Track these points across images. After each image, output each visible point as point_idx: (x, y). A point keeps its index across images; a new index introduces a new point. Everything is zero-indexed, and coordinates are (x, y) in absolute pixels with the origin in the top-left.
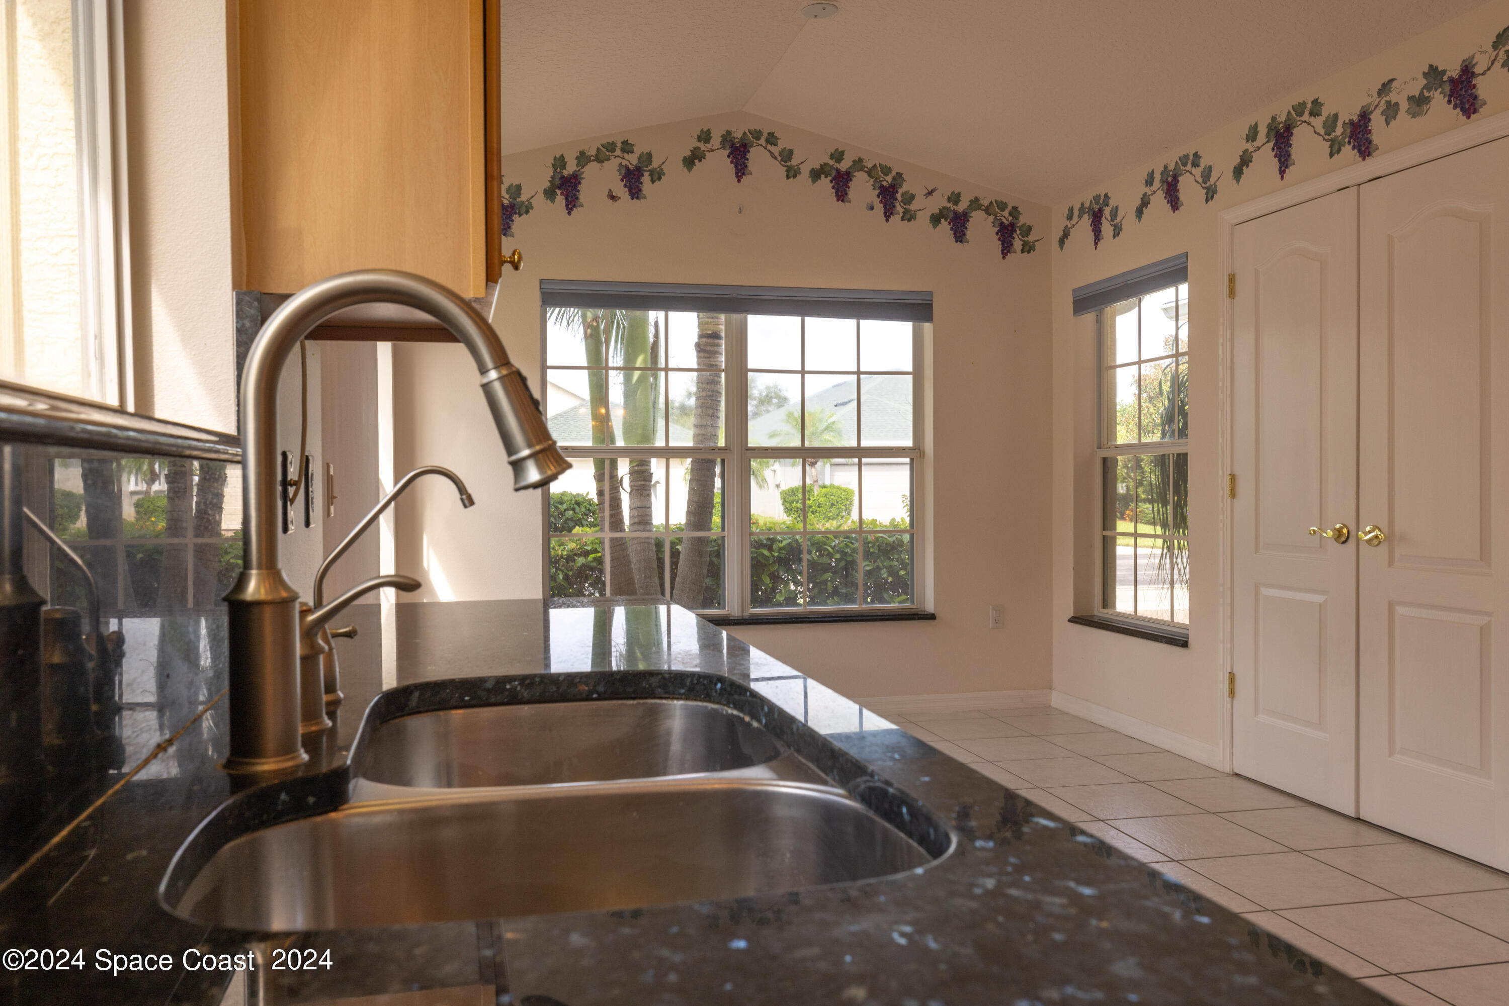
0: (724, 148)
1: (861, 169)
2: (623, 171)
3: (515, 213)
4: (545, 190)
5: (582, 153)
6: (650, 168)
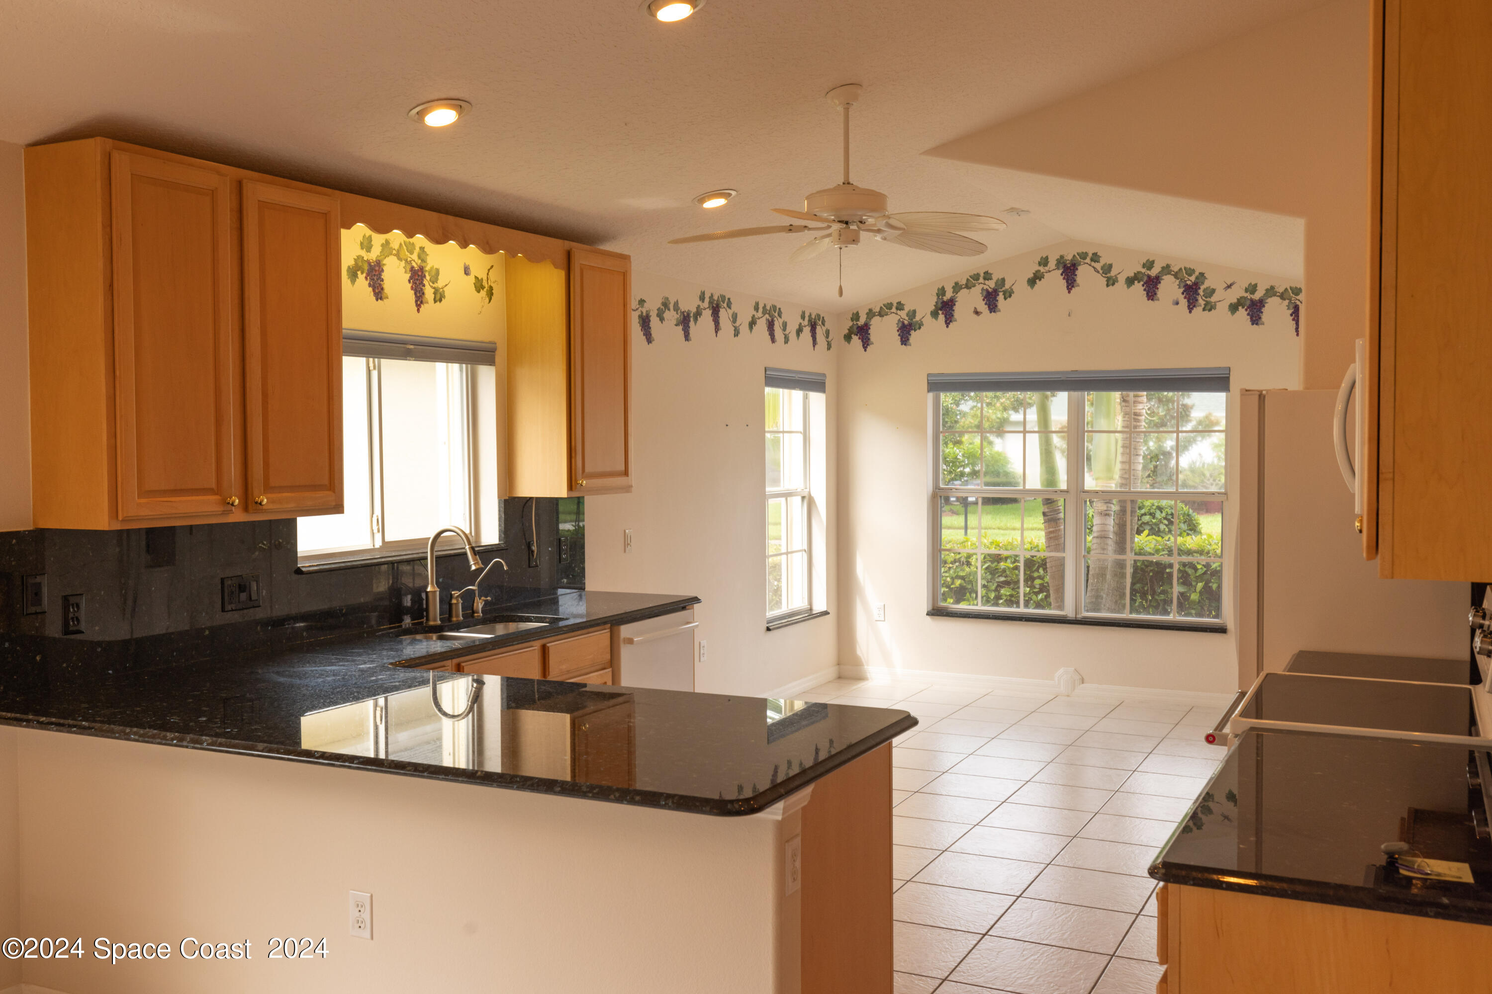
0: (1058, 268)
1: (1169, 273)
2: (985, 293)
3: (912, 329)
4: (931, 312)
5: (956, 284)
6: (1004, 289)
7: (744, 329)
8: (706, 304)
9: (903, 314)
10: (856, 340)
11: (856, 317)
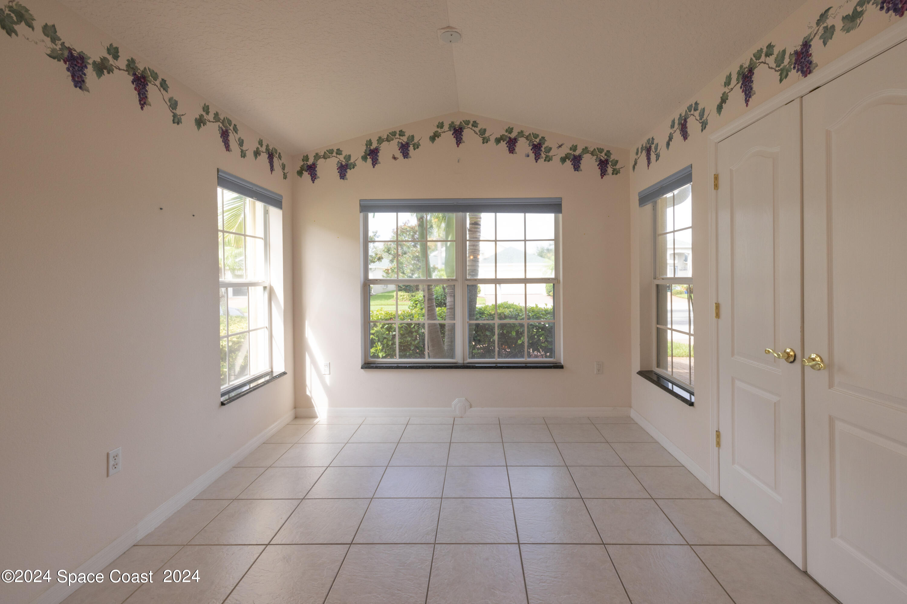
0: (450, 130)
1: (523, 136)
2: (400, 145)
3: (348, 168)
4: (362, 156)
5: (380, 138)
6: (413, 142)
9: (341, 157)
10: (306, 174)
11: (306, 158)
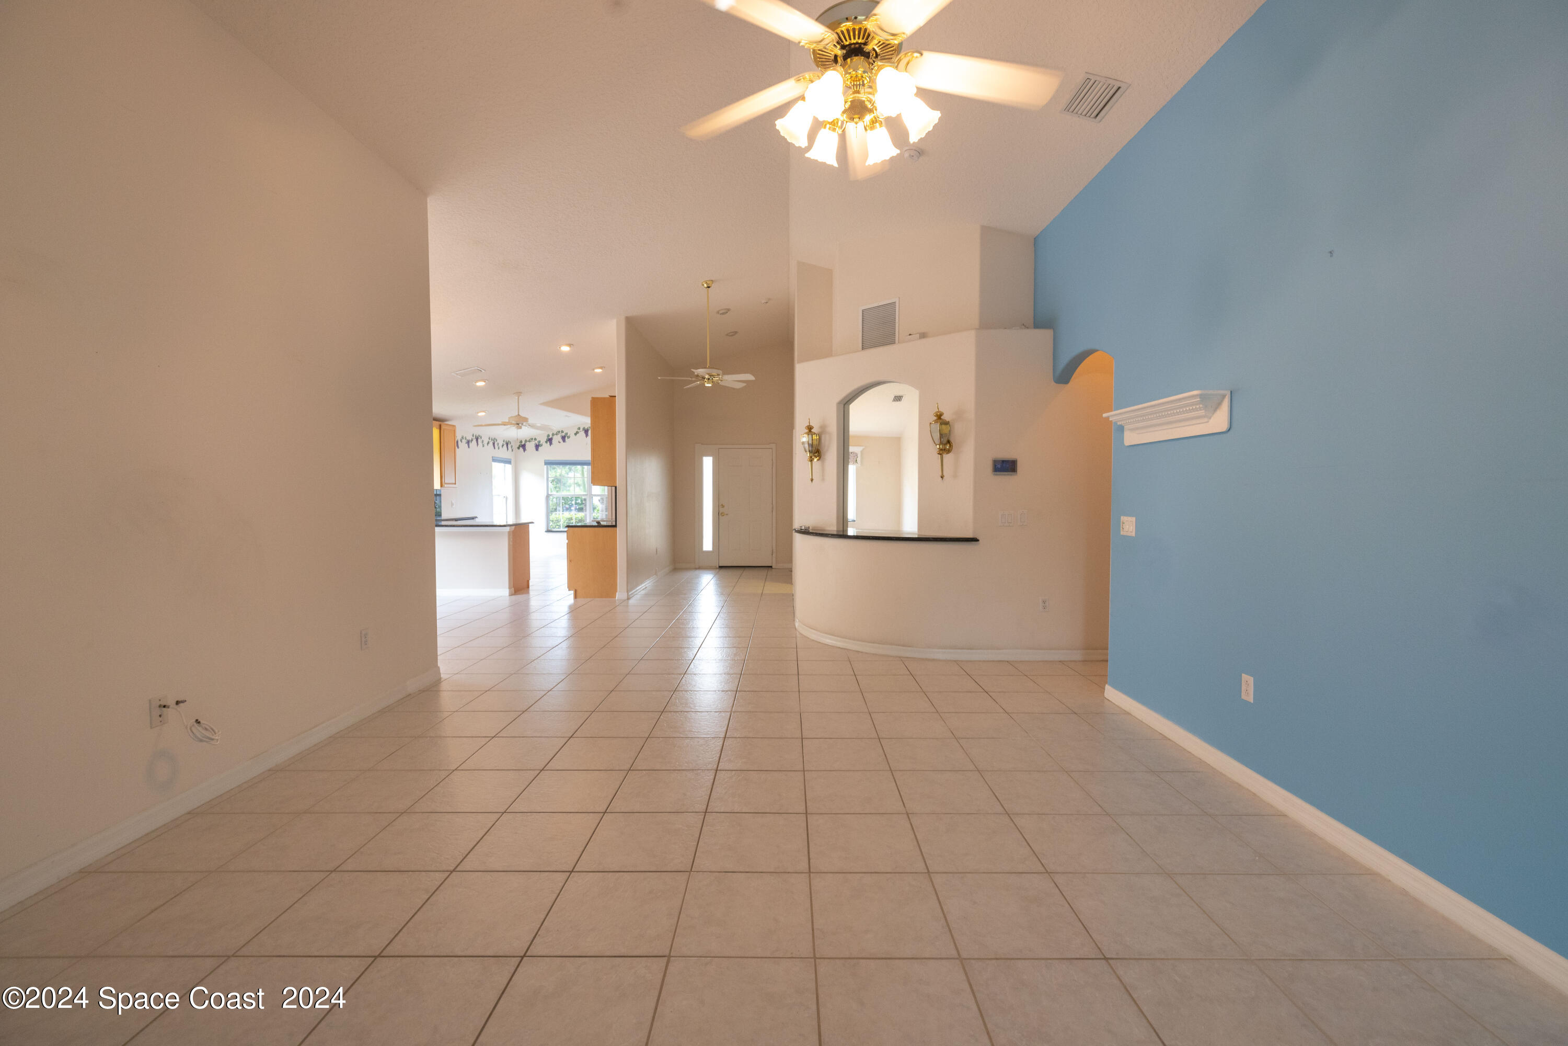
2: (562, 437)
4: (545, 441)
5: (553, 433)
6: (567, 436)
7: (486, 445)
8: (474, 437)
9: (536, 442)
10: (521, 449)
11: (521, 442)
